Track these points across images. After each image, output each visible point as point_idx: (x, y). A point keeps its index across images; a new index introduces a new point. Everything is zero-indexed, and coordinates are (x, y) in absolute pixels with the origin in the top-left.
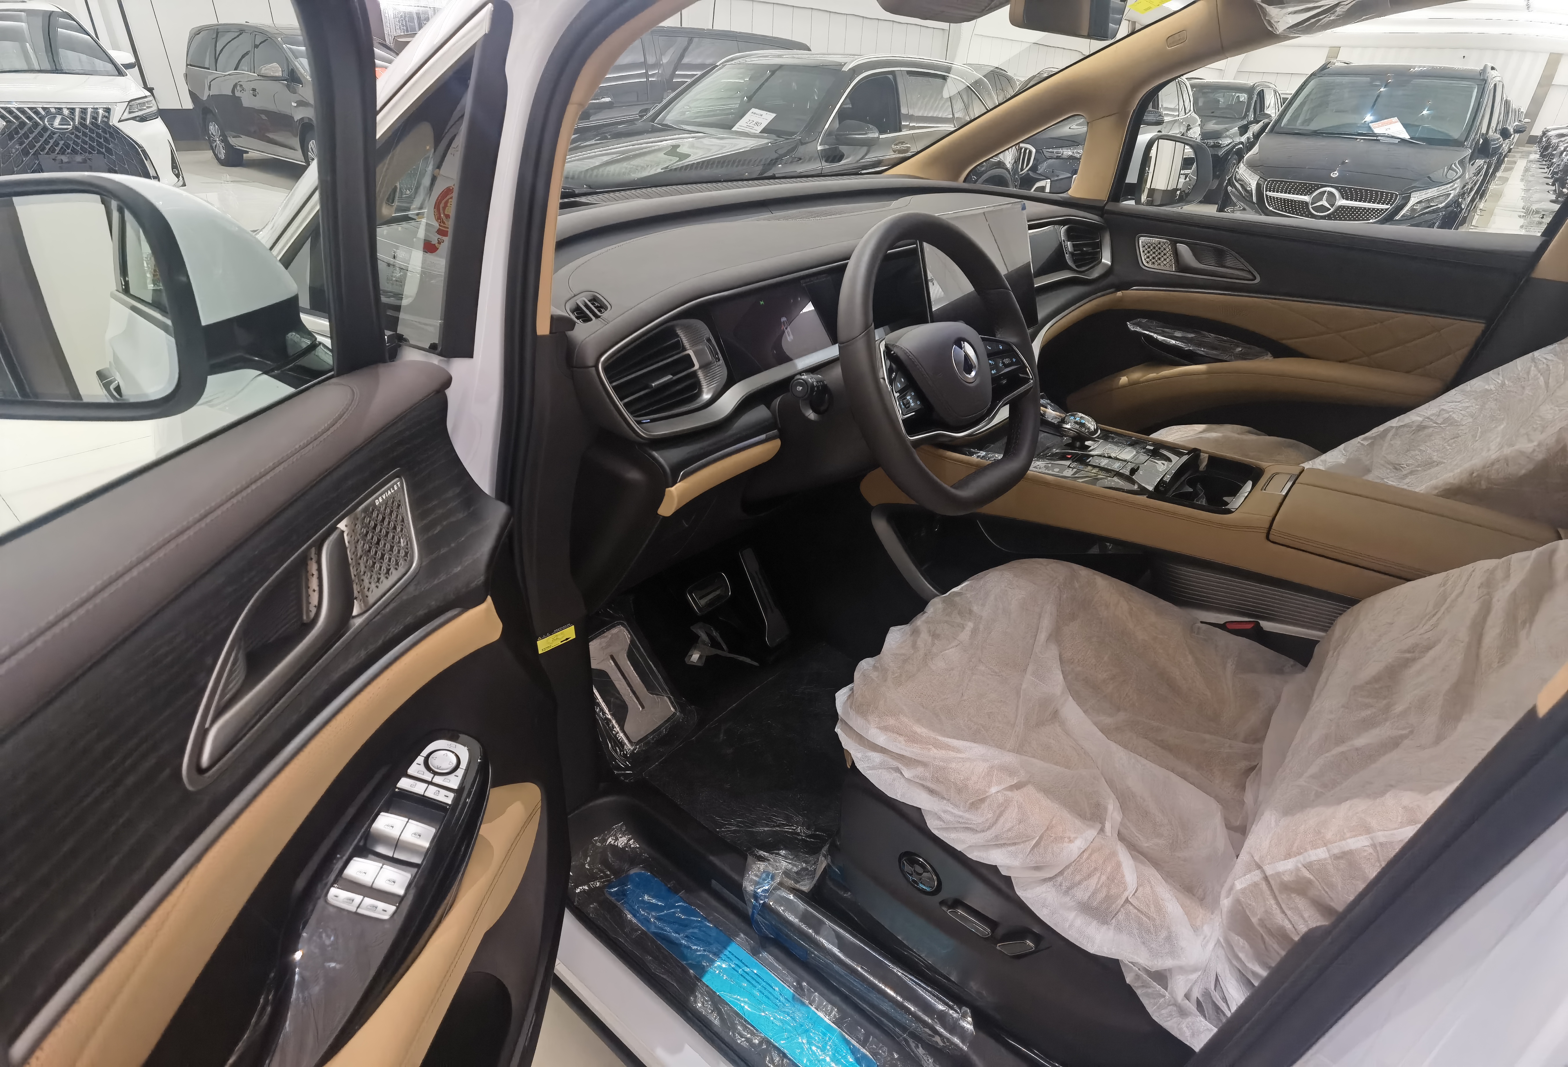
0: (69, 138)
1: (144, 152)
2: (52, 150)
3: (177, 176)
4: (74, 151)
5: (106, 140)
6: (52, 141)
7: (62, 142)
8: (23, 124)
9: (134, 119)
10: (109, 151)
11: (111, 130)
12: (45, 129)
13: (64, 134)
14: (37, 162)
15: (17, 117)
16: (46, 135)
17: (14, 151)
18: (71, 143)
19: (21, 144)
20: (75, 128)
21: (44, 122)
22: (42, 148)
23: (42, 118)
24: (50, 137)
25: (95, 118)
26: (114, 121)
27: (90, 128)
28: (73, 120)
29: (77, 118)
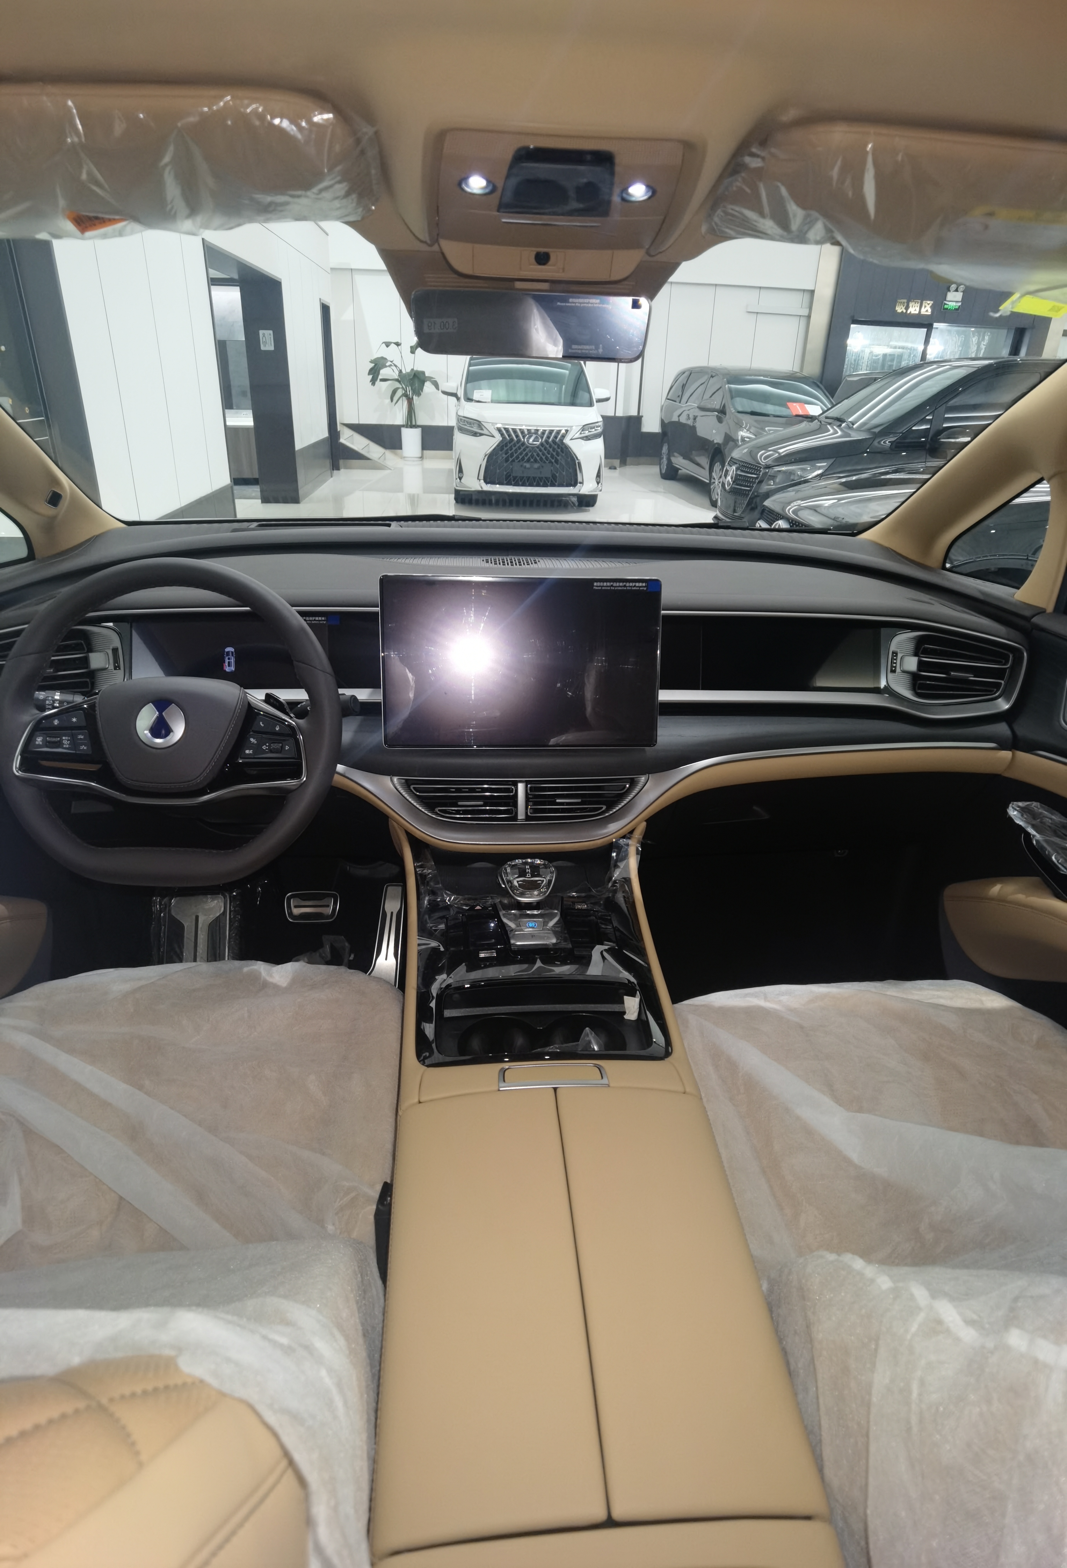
0: (535, 451)
1: (579, 464)
2: (523, 459)
3: (598, 483)
4: (536, 461)
5: (558, 454)
6: (524, 453)
7: (530, 454)
8: (512, 440)
9: (582, 438)
10: (557, 461)
11: (563, 446)
12: (523, 444)
13: (533, 448)
14: (511, 467)
15: (509, 435)
16: (522, 448)
17: (501, 458)
18: (535, 454)
19: (506, 454)
20: (542, 444)
21: (524, 439)
22: (517, 457)
23: (524, 437)
24: (524, 450)
25: (556, 437)
26: (567, 441)
27: (550, 444)
28: (542, 438)
29: (544, 438)
